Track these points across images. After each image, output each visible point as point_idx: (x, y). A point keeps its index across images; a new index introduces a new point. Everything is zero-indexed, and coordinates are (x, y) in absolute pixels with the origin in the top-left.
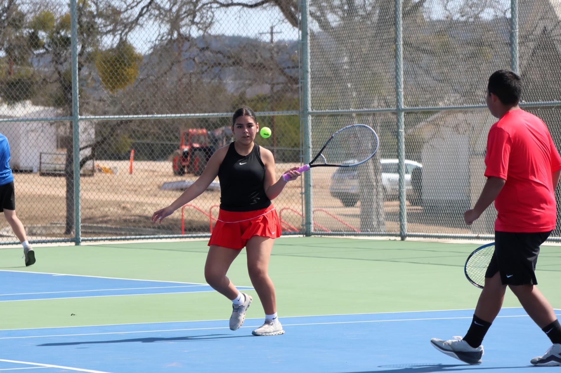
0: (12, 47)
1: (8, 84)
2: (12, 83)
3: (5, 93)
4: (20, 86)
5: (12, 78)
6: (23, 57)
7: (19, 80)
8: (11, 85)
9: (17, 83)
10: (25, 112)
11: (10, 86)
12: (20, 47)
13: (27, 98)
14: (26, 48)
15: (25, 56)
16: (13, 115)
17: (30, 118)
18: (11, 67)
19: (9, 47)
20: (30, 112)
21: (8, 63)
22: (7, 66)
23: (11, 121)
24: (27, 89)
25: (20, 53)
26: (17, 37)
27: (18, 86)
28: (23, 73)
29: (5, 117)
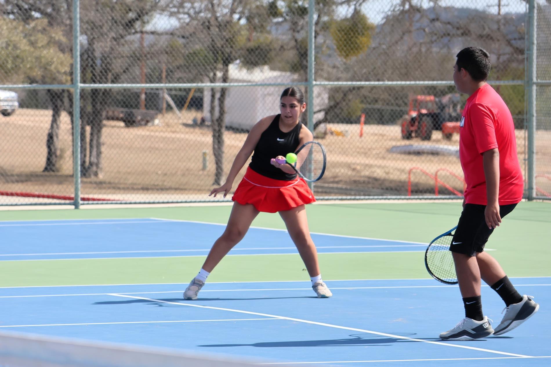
0: (252, 15)
1: (248, 50)
2: (252, 50)
3: (245, 59)
4: (259, 53)
5: (252, 44)
6: (262, 25)
7: (259, 47)
8: (251, 51)
9: (257, 49)
10: (263, 77)
11: (250, 53)
12: (260, 16)
13: (265, 63)
14: (266, 16)
15: (264, 24)
16: (252, 80)
17: (268, 83)
18: (251, 34)
19: (250, 16)
20: (268, 77)
21: (248, 30)
22: (247, 33)
23: (250, 86)
24: (266, 56)
25: (259, 22)
26: (257, 7)
27: (257, 52)
28: (262, 39)
29: (244, 81)
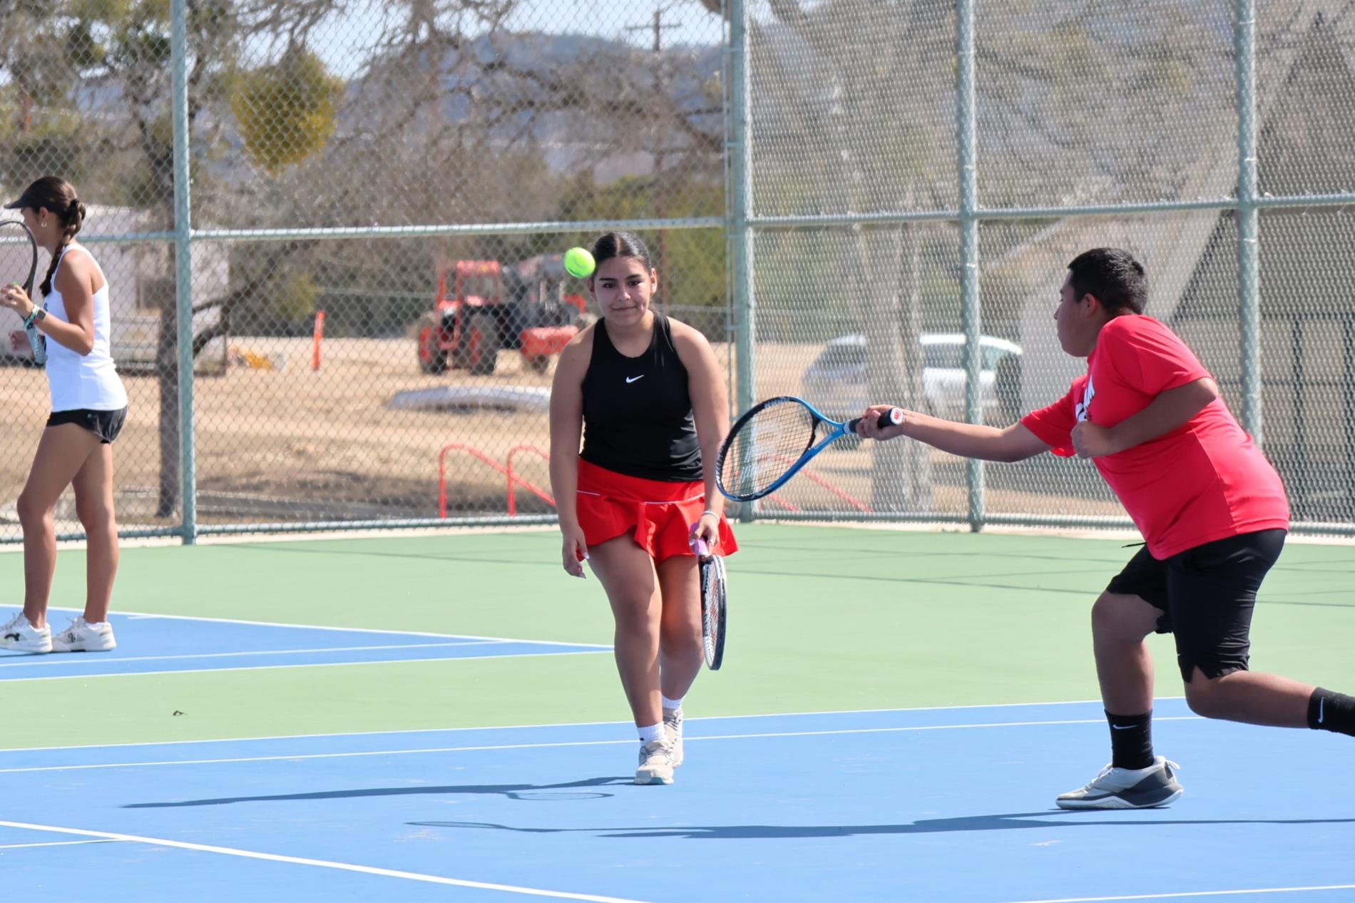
0: (27, 62)
1: (18, 152)
2: (29, 151)
3: (12, 174)
4: (48, 158)
5: (28, 137)
6: (53, 87)
7: (46, 142)
8: (27, 154)
9: (41, 149)
11: (24, 159)
12: (46, 62)
14: (62, 64)
15: (58, 84)
18: (24, 111)
19: (21, 63)
21: (17, 101)
22: (16, 108)
25: (45, 78)
26: (39, 39)
27: (42, 158)
28: (53, 124)
